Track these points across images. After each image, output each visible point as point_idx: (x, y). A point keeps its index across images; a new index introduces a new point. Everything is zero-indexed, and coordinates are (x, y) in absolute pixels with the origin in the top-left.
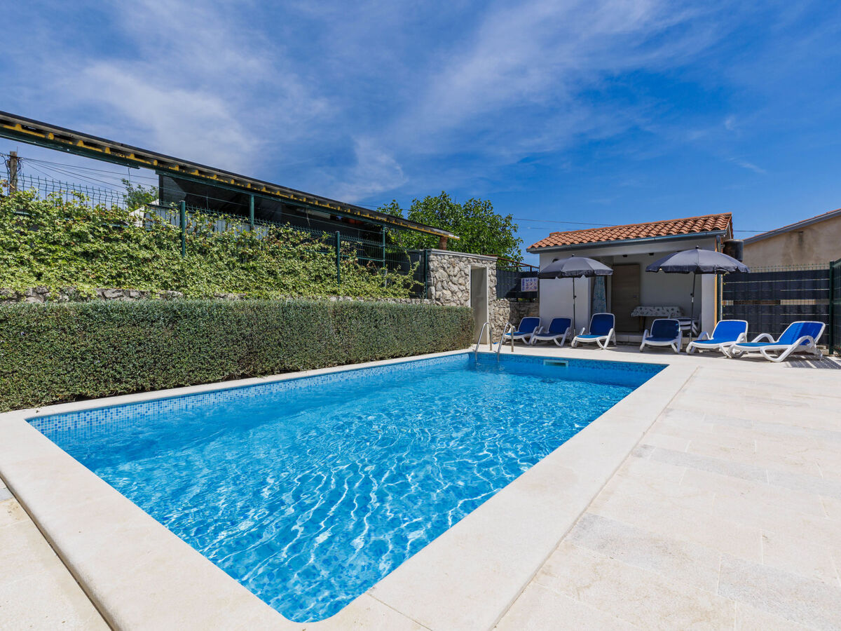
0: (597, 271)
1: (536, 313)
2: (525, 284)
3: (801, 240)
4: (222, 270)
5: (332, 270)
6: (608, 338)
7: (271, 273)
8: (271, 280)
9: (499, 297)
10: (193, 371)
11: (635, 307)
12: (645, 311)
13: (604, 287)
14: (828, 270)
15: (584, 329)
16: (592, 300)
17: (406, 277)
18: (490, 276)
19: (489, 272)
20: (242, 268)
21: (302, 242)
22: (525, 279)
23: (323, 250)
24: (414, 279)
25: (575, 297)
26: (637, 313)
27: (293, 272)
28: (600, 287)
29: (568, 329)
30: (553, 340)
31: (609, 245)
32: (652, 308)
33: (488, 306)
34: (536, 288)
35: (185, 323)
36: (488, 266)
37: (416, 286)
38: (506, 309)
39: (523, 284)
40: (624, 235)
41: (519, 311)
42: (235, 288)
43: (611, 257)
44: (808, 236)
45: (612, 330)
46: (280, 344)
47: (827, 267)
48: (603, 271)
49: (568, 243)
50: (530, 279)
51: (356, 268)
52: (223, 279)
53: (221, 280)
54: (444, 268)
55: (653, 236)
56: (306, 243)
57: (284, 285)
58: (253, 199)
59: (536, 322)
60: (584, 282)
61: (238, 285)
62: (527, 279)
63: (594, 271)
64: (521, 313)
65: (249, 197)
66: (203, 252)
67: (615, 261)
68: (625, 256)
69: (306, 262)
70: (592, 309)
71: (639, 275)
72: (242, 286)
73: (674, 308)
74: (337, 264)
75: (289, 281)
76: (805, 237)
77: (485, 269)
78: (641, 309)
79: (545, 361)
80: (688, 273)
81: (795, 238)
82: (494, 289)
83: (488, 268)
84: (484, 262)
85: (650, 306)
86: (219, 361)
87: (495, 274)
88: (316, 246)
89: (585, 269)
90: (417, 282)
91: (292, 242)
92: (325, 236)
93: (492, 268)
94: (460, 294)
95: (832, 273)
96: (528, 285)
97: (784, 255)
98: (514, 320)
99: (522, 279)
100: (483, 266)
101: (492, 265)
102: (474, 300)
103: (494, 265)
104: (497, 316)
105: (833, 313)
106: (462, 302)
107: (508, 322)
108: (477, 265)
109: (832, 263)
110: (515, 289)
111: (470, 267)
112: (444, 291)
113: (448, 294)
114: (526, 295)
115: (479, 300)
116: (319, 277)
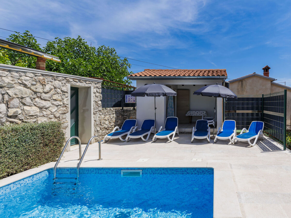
0: (168, 93)
1: (134, 117)
2: (128, 98)
3: (242, 84)
6: (174, 133)
9: (104, 106)
11: (187, 112)
12: (192, 113)
13: (173, 101)
14: (262, 98)
15: (161, 127)
16: (167, 108)
18: (95, 93)
19: (93, 90)
25: (156, 108)
26: (188, 114)
28: (171, 101)
29: (152, 127)
30: (141, 138)
31: (175, 78)
32: (194, 112)
33: (92, 116)
34: (134, 101)
36: (92, 86)
38: (112, 115)
39: (127, 99)
40: (183, 74)
41: (123, 115)
43: (177, 86)
44: (244, 82)
45: (176, 127)
48: (172, 94)
49: (153, 75)
50: (130, 95)
55: (196, 76)
59: (133, 123)
60: (162, 99)
63: (166, 93)
64: (124, 117)
67: (179, 88)
68: (183, 85)
70: (167, 114)
71: (189, 95)
73: (204, 112)
76: (243, 83)
77: (89, 88)
78: (190, 112)
79: (122, 171)
80: (211, 96)
81: (240, 83)
82: (100, 102)
83: (92, 88)
84: (87, 82)
85: (194, 111)
87: (101, 91)
89: (161, 92)
93: (97, 87)
94: (54, 109)
95: (263, 99)
96: (129, 99)
97: (238, 89)
98: (119, 122)
99: (126, 95)
100: (87, 85)
101: (97, 85)
102: (80, 111)
103: (99, 85)
104: (102, 121)
105: (263, 117)
106: (57, 115)
107: (112, 124)
108: (79, 84)
109: (263, 95)
110: (120, 102)
111: (69, 86)
112: (26, 108)
113: (34, 110)
114: (128, 105)
115: (84, 111)
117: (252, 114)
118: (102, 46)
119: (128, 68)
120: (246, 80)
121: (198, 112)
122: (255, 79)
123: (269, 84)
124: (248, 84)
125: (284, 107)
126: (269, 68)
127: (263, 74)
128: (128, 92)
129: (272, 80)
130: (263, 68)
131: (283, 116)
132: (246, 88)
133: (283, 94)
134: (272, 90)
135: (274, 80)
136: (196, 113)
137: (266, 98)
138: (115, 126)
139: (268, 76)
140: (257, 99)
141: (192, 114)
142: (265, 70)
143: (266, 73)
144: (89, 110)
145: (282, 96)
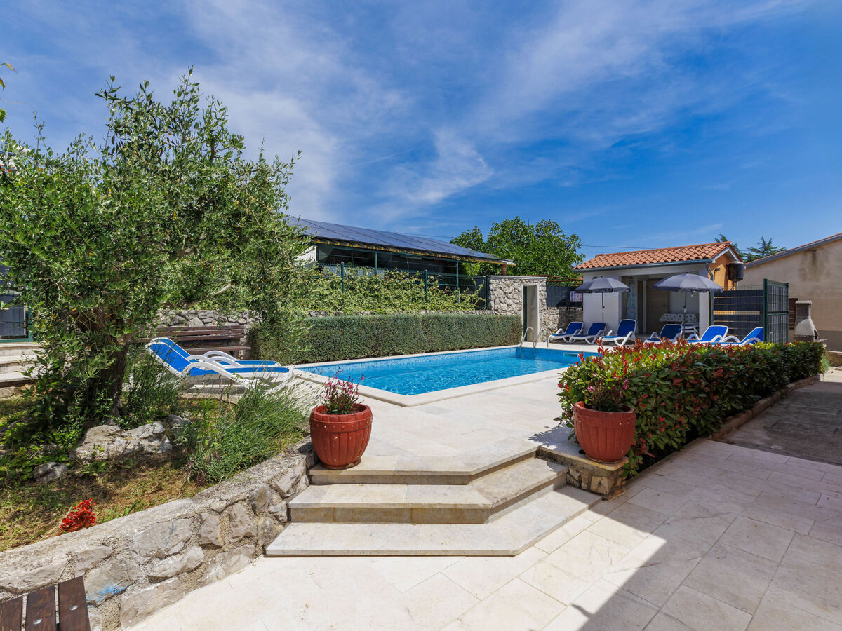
0: (616, 289)
1: (580, 319)
3: (814, 258)
4: (361, 298)
5: (423, 294)
7: (387, 298)
8: (387, 302)
9: (549, 305)
11: (663, 314)
13: (636, 299)
15: (613, 330)
17: (473, 295)
18: (540, 291)
19: (539, 288)
20: (372, 296)
21: (404, 278)
23: (417, 282)
24: (479, 297)
25: (603, 307)
27: (399, 297)
28: (632, 299)
29: (600, 331)
30: (585, 340)
33: (539, 314)
34: (580, 300)
35: (347, 327)
36: (538, 284)
37: (480, 301)
38: (556, 316)
39: (572, 296)
41: (567, 317)
42: (368, 308)
44: (821, 253)
45: (631, 332)
46: (392, 339)
48: (621, 289)
51: (438, 292)
52: (362, 303)
54: (501, 288)
56: (407, 279)
57: (394, 305)
58: (376, 255)
59: (579, 326)
60: (616, 296)
63: (613, 289)
64: (568, 319)
65: (374, 254)
66: (352, 289)
69: (407, 290)
70: (622, 316)
72: (372, 307)
74: (425, 290)
75: (397, 302)
77: (536, 286)
78: (667, 315)
81: (809, 256)
82: (545, 301)
83: (538, 286)
84: (535, 281)
85: (674, 314)
86: (363, 348)
87: (545, 289)
88: (413, 280)
89: (607, 287)
90: (481, 299)
91: (398, 279)
92: (419, 273)
93: (542, 285)
94: (514, 306)
96: (575, 297)
97: (801, 270)
98: (564, 324)
99: (570, 292)
100: (534, 284)
101: (542, 283)
102: (528, 309)
103: (544, 283)
104: (547, 321)
106: (516, 311)
107: (556, 325)
108: (529, 284)
110: (565, 300)
111: (522, 286)
112: (502, 304)
113: (504, 306)
114: (574, 304)
115: (532, 309)
116: (414, 299)
118: (541, 222)
119: (577, 249)
120: (825, 247)
121: (681, 315)
124: (833, 255)
128: (573, 289)
132: (825, 265)
138: (558, 328)
144: (536, 308)
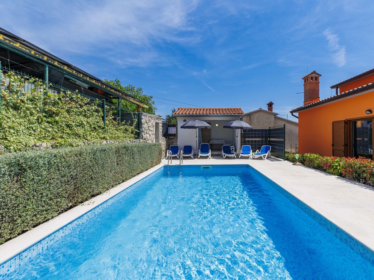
1: (176, 143)
4: (33, 124)
5: (101, 123)
7: (68, 126)
8: (68, 131)
9: (163, 136)
10: (35, 215)
11: (210, 140)
15: (199, 150)
17: (132, 127)
18: (160, 127)
19: (160, 125)
20: (48, 122)
21: (86, 104)
22: (170, 128)
23: (97, 111)
24: (136, 129)
26: (211, 142)
27: (81, 125)
32: (216, 141)
34: (175, 132)
37: (136, 132)
38: (165, 142)
39: (169, 130)
44: (252, 116)
46: (92, 178)
47: (269, 129)
50: (172, 128)
51: (112, 122)
52: (34, 131)
53: (32, 132)
54: (147, 123)
56: (88, 105)
57: (77, 134)
58: (47, 68)
60: (197, 131)
61: (46, 135)
62: (171, 128)
64: (169, 143)
65: (45, 67)
66: (16, 108)
69: (87, 118)
72: (49, 136)
74: (103, 120)
75: (81, 131)
77: (159, 123)
79: (201, 167)
82: (162, 133)
84: (159, 120)
86: (55, 201)
87: (162, 125)
88: (93, 108)
90: (136, 130)
91: (79, 104)
92: (97, 101)
95: (270, 130)
96: (172, 131)
99: (169, 128)
105: (270, 143)
106: (153, 140)
109: (270, 127)
111: (155, 122)
113: (148, 136)
114: (171, 135)
116: (95, 128)
117: (262, 141)
118: (129, 86)
120: (253, 114)
121: (219, 141)
122: (261, 113)
123: (273, 118)
124: (255, 117)
125: (284, 135)
126: (273, 104)
127: (268, 109)
129: (275, 115)
130: (268, 103)
131: (283, 140)
132: (253, 121)
133: (283, 127)
134: (275, 123)
135: (277, 114)
136: (217, 141)
137: (272, 129)
139: (272, 111)
140: (266, 130)
141: (214, 142)
142: (269, 105)
143: (270, 108)
145: (283, 128)
